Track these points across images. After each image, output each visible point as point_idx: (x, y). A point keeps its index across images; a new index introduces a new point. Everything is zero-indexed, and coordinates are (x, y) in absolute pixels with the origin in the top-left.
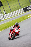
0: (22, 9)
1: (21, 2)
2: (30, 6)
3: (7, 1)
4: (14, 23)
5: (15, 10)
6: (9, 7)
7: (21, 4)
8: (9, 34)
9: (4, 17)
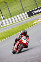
0: (26, 13)
1: (24, 4)
2: (36, 9)
3: (6, 3)
4: (14, 31)
5: (17, 14)
6: (9, 10)
7: (24, 7)
8: (14, 46)
9: (1, 24)
